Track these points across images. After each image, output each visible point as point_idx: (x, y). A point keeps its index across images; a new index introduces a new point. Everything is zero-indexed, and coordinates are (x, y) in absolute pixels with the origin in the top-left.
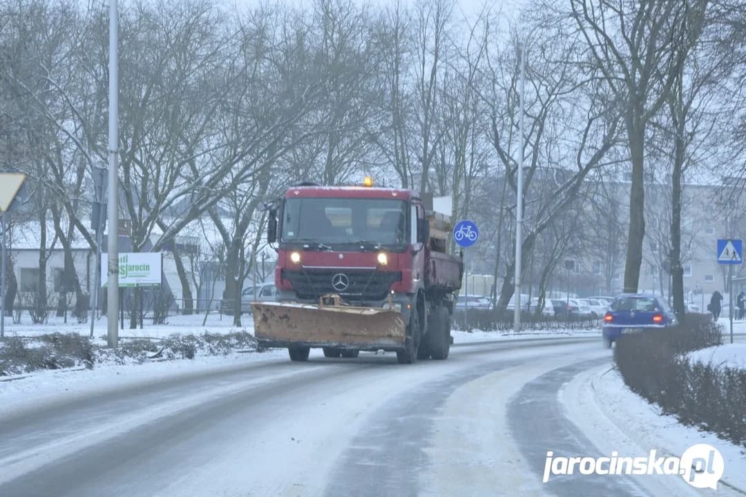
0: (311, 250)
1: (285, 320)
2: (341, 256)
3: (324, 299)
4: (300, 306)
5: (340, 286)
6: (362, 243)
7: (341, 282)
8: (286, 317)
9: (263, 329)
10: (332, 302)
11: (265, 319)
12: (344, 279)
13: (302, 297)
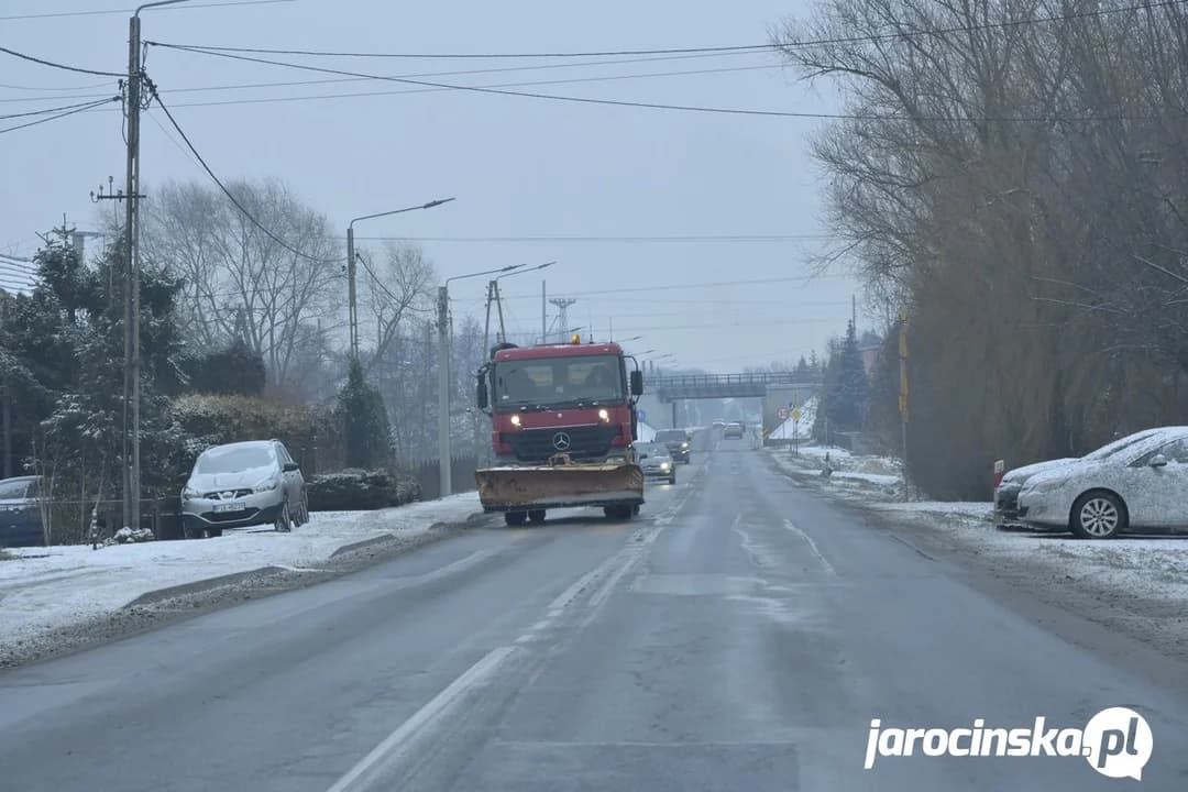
0: (529, 412)
1: (512, 484)
2: (560, 415)
3: (553, 459)
4: (534, 468)
5: (562, 445)
6: (580, 400)
7: (562, 441)
8: (513, 480)
9: (490, 496)
10: (561, 461)
11: (490, 486)
12: (565, 438)
13: (523, 460)
